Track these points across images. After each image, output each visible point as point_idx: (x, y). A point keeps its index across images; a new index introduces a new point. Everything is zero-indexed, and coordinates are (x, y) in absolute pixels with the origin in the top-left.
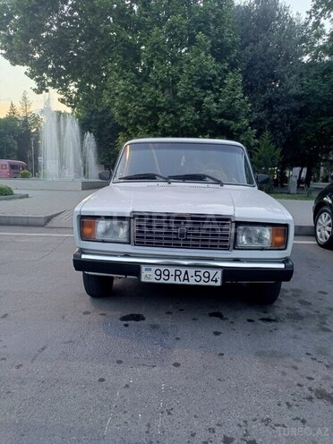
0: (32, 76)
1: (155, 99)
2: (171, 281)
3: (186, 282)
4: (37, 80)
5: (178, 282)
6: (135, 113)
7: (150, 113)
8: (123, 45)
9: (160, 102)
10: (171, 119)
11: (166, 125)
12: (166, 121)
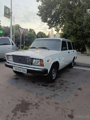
0: (48, 25)
1: (76, 27)
2: (18, 71)
3: (20, 71)
4: (49, 26)
5: (19, 71)
6: (71, 32)
7: (75, 31)
8: (69, 14)
9: (78, 28)
10: (81, 33)
11: (80, 35)
12: (80, 33)
